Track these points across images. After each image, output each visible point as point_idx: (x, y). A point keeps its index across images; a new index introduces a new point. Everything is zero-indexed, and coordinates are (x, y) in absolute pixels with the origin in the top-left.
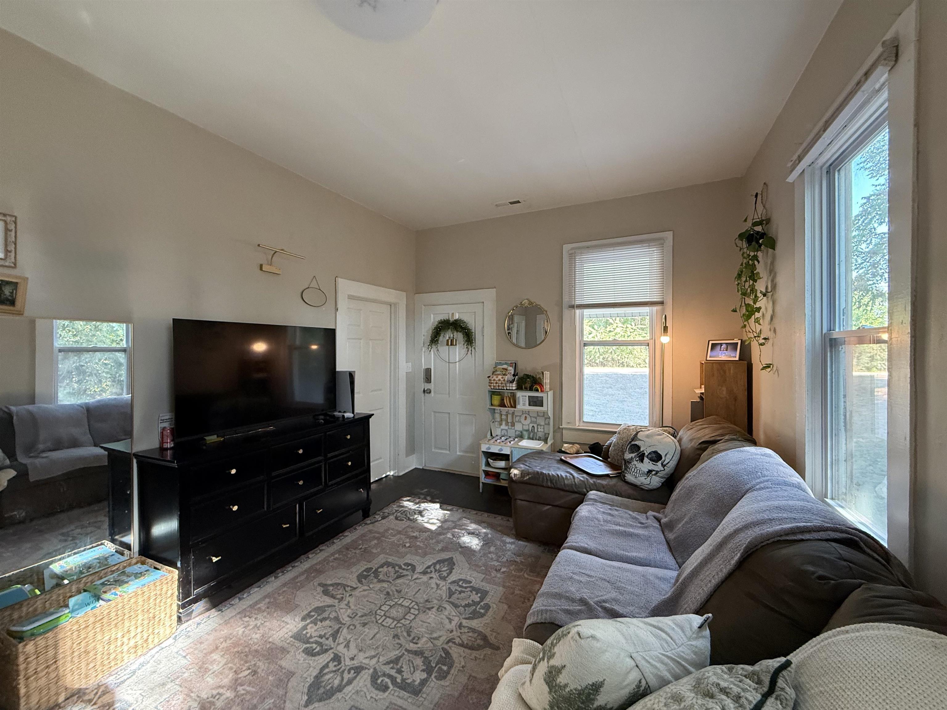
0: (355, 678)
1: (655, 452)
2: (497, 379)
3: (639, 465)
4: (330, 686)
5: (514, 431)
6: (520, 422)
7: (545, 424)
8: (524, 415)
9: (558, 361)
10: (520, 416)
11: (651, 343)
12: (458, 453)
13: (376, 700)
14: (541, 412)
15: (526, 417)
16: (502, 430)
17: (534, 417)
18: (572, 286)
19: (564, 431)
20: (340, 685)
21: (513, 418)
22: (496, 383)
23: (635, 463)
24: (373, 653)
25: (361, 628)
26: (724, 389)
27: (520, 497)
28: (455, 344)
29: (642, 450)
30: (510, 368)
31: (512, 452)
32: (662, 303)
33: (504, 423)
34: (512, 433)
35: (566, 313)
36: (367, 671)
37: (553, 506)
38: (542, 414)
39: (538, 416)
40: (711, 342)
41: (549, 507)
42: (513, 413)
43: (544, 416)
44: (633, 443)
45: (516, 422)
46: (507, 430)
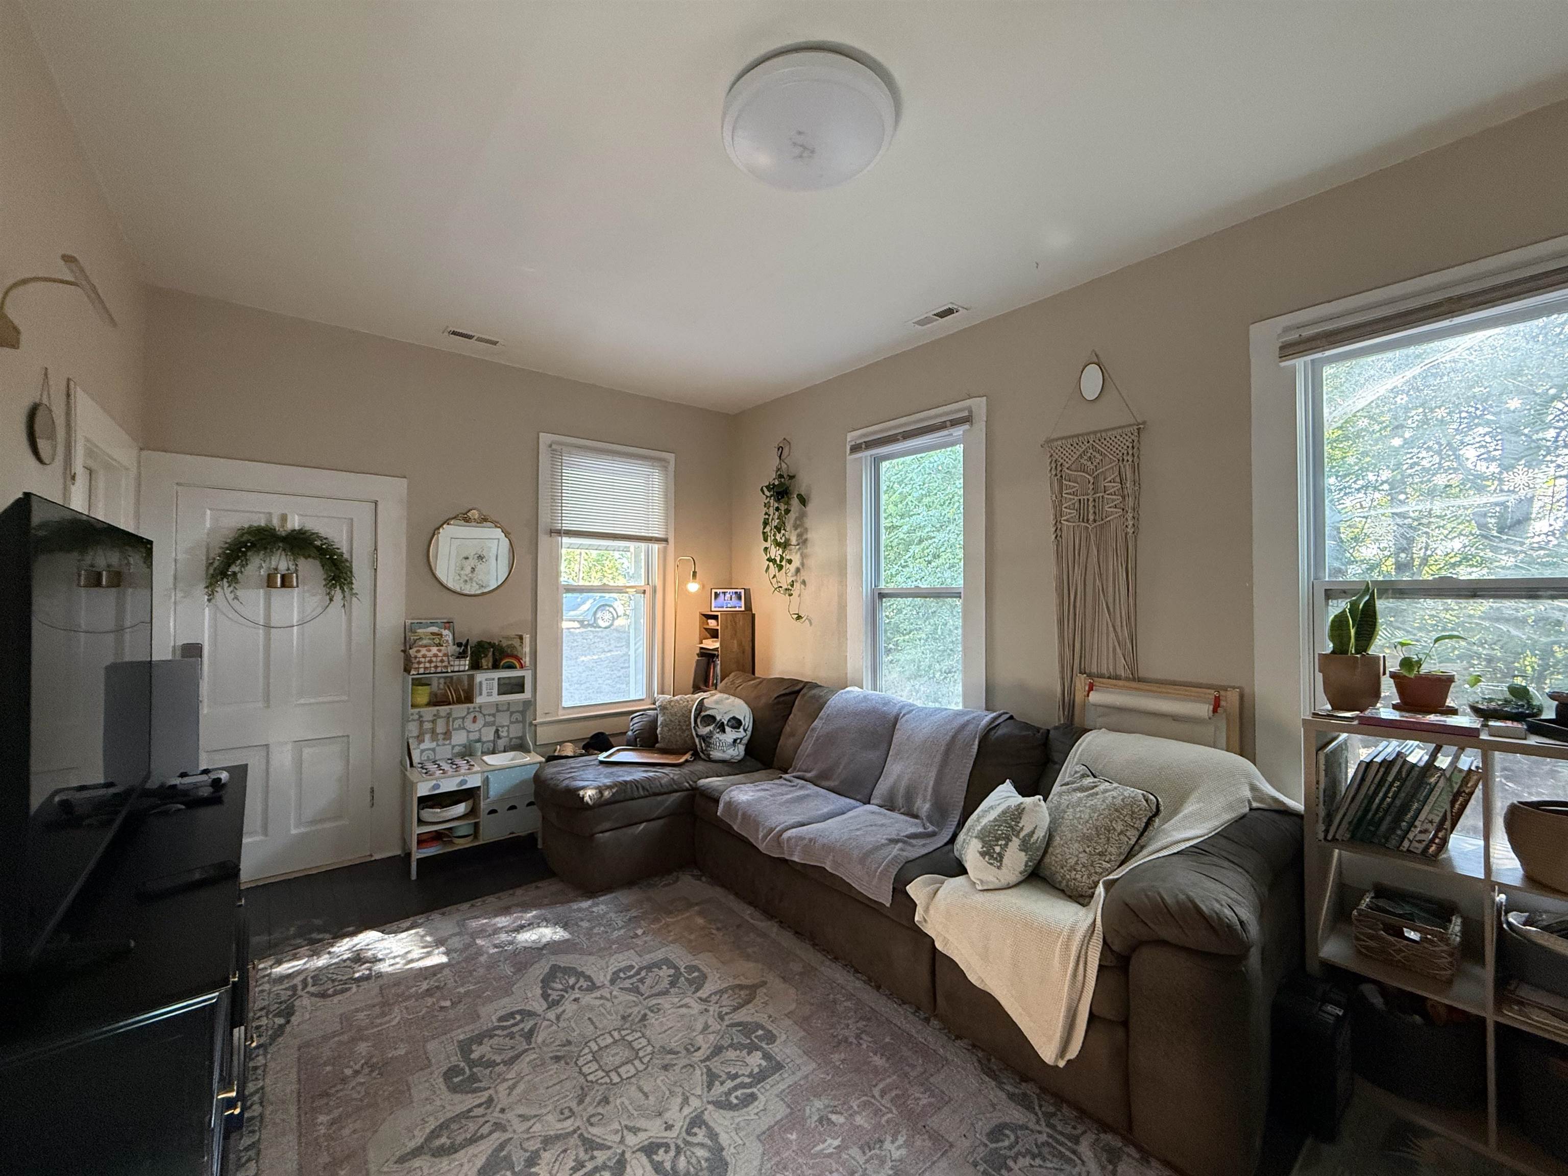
0: (708, 1127)
1: (734, 718)
2: (429, 654)
3: (722, 737)
4: (703, 1162)
5: (450, 747)
6: (464, 728)
7: (511, 723)
8: (472, 715)
9: (529, 617)
10: (463, 718)
11: (648, 589)
12: (294, 831)
13: (765, 1110)
14: (503, 705)
15: (475, 717)
16: (422, 751)
17: (489, 715)
18: (555, 499)
19: (539, 729)
20: (710, 1149)
21: (448, 723)
22: (430, 662)
23: (718, 735)
24: (679, 1100)
25: (608, 1108)
26: (735, 642)
27: (600, 828)
28: (295, 584)
29: (718, 719)
30: (445, 632)
31: (486, 781)
32: (666, 540)
33: (427, 737)
34: (444, 751)
35: (544, 540)
36: (706, 1113)
37: (647, 821)
38: (505, 708)
39: (498, 711)
40: (714, 591)
41: (644, 824)
42: (449, 715)
43: (508, 710)
44: (703, 714)
45: (454, 730)
46: (433, 750)
